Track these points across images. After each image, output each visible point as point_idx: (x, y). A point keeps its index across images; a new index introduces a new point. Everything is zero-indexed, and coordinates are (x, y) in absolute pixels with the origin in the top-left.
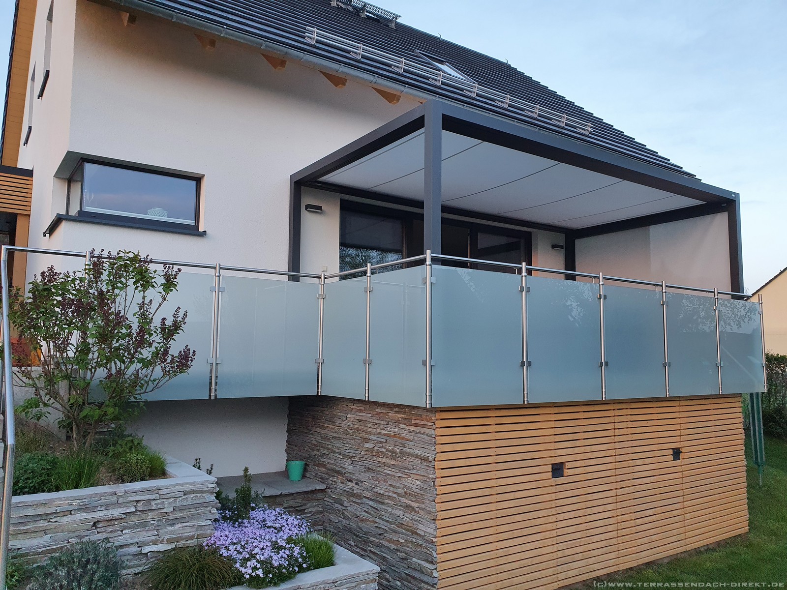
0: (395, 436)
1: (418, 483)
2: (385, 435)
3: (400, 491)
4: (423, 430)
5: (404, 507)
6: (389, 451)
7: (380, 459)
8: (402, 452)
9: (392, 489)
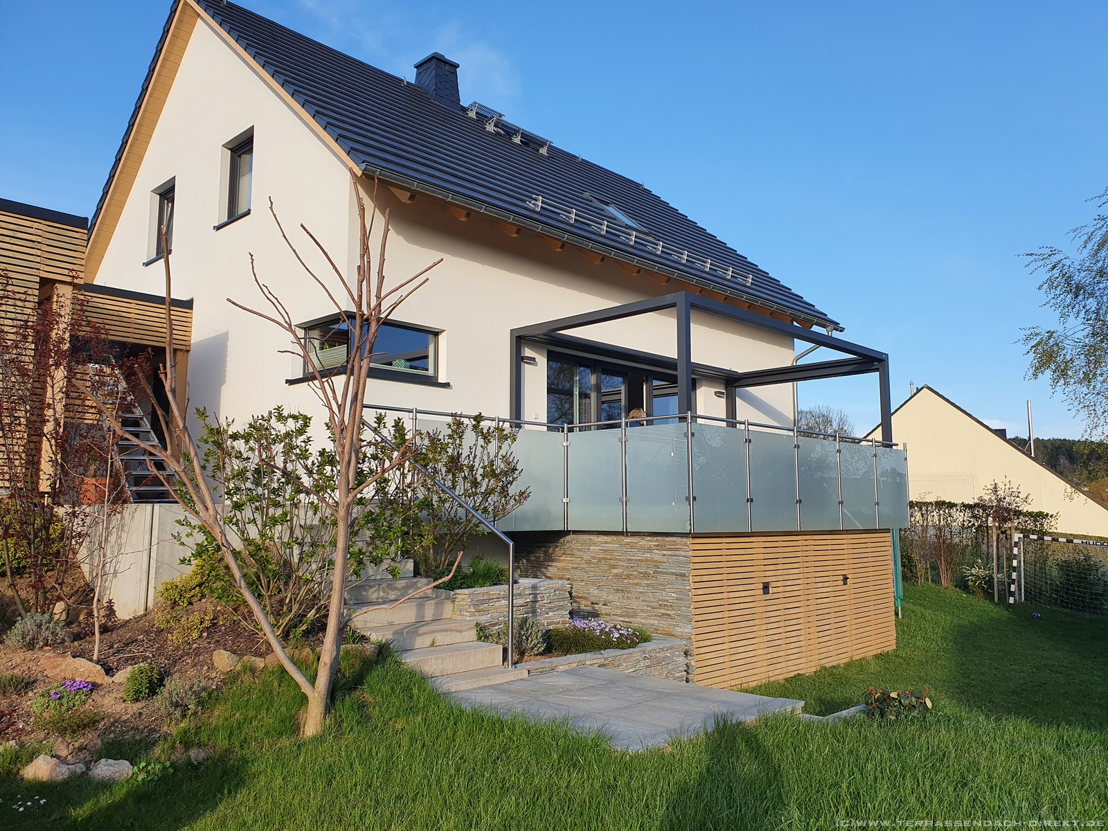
0: (647, 561)
1: (674, 595)
2: (637, 560)
3: (655, 604)
4: (677, 553)
5: (660, 617)
6: (642, 573)
7: (631, 581)
8: (655, 572)
9: (645, 604)
